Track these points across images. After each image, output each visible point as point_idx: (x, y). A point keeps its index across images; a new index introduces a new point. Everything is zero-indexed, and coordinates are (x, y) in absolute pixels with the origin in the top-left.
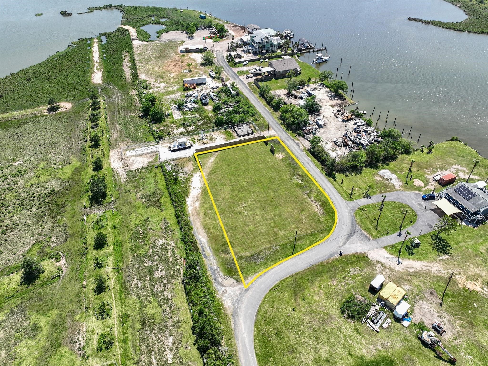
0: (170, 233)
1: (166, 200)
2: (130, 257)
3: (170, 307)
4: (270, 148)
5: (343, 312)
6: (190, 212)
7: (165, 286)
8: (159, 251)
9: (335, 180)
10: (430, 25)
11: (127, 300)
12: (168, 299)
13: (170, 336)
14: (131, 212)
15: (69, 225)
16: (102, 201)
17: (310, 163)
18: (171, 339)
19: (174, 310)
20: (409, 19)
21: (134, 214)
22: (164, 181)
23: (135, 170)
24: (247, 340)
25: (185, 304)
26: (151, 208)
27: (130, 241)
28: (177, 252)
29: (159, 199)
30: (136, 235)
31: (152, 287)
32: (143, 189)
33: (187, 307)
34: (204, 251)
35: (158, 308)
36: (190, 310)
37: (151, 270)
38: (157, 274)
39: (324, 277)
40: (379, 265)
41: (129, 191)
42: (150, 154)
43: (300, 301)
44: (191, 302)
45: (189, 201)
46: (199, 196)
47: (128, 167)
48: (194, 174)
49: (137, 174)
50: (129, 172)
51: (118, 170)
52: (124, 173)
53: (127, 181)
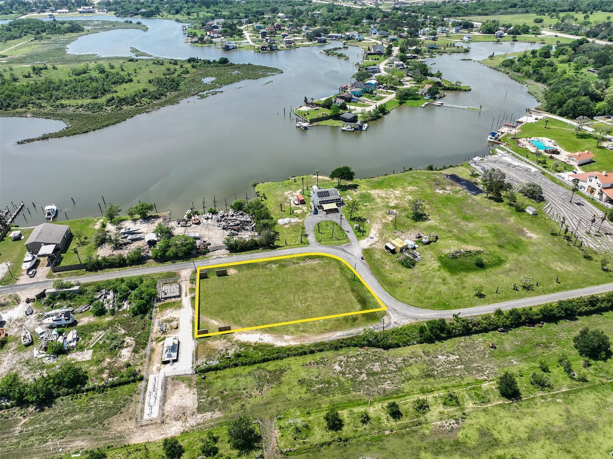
0: (326, 360)
1: (271, 366)
2: (354, 393)
3: (412, 358)
4: (216, 277)
5: (409, 267)
6: (298, 343)
7: (390, 363)
8: (348, 369)
9: (281, 247)
10: (50, 139)
11: (406, 391)
12: (404, 360)
13: (437, 358)
14: (285, 400)
16: (256, 435)
17: (253, 255)
18: (440, 357)
19: (414, 355)
20: (18, 143)
21: (289, 396)
22: (237, 368)
23: (200, 402)
24: (436, 314)
25: (408, 348)
26: (283, 379)
27: (331, 395)
28: (352, 353)
29: (270, 372)
30: (323, 392)
31: (391, 372)
32: (244, 389)
33: (411, 346)
35: (413, 366)
36: (413, 344)
37: (372, 374)
38: (377, 367)
39: (383, 271)
40: (374, 246)
41: (243, 405)
42: (169, 387)
43: (402, 285)
44: (406, 344)
45: (279, 344)
46: (275, 336)
47: (188, 412)
48: (235, 339)
49: (210, 399)
50: (200, 409)
51: (188, 425)
52: (199, 416)
53: (219, 410)
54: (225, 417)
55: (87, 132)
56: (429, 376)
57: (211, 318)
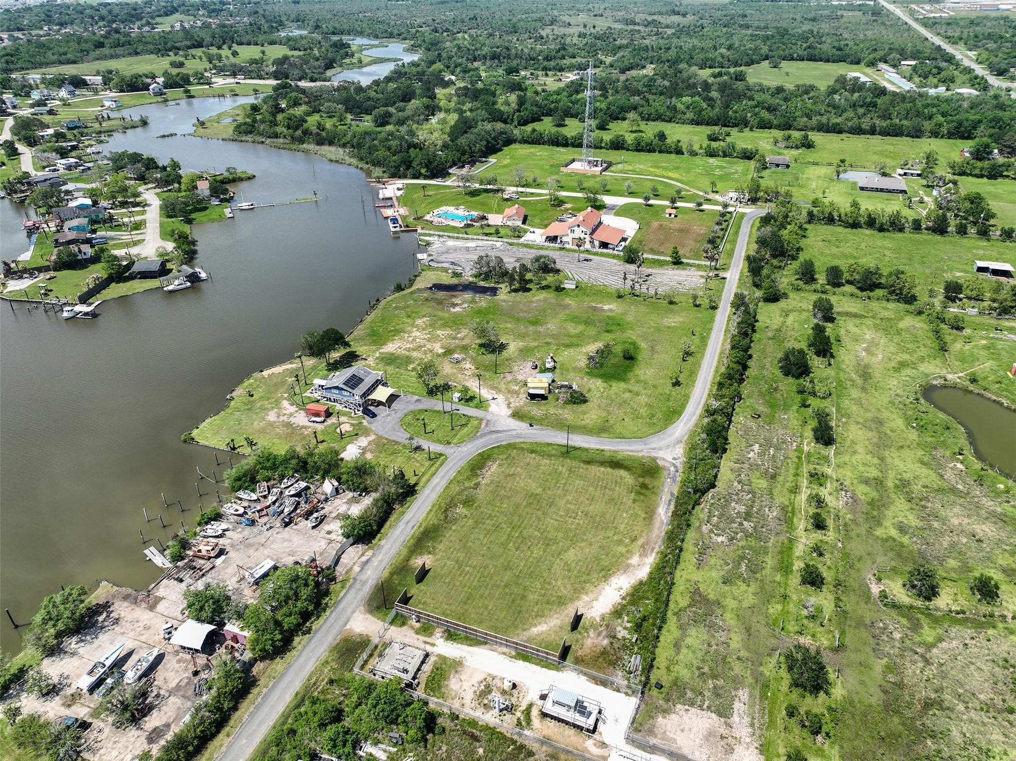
0: (701, 543)
1: (680, 599)
2: (770, 544)
3: (740, 475)
5: (585, 401)
6: (654, 555)
7: (738, 494)
8: (728, 531)
9: (417, 484)
11: (787, 503)
12: (739, 482)
13: (750, 458)
14: (750, 611)
18: (750, 456)
19: (736, 472)
21: (745, 604)
22: (662, 638)
23: (709, 708)
24: (682, 425)
25: (722, 470)
26: (712, 597)
27: (764, 565)
28: (703, 516)
29: (690, 606)
30: (754, 569)
31: (752, 500)
32: (709, 645)
33: (721, 467)
35: (753, 481)
36: (719, 463)
37: (748, 516)
39: (571, 422)
40: (512, 405)
41: (739, 658)
42: (653, 741)
43: (612, 422)
44: (715, 468)
45: (642, 574)
46: (622, 572)
47: (723, 730)
48: (598, 619)
49: (706, 693)
50: (724, 712)
51: (748, 740)
52: (736, 718)
53: (736, 689)
54: (752, 687)
56: (774, 477)
57: (525, 630)
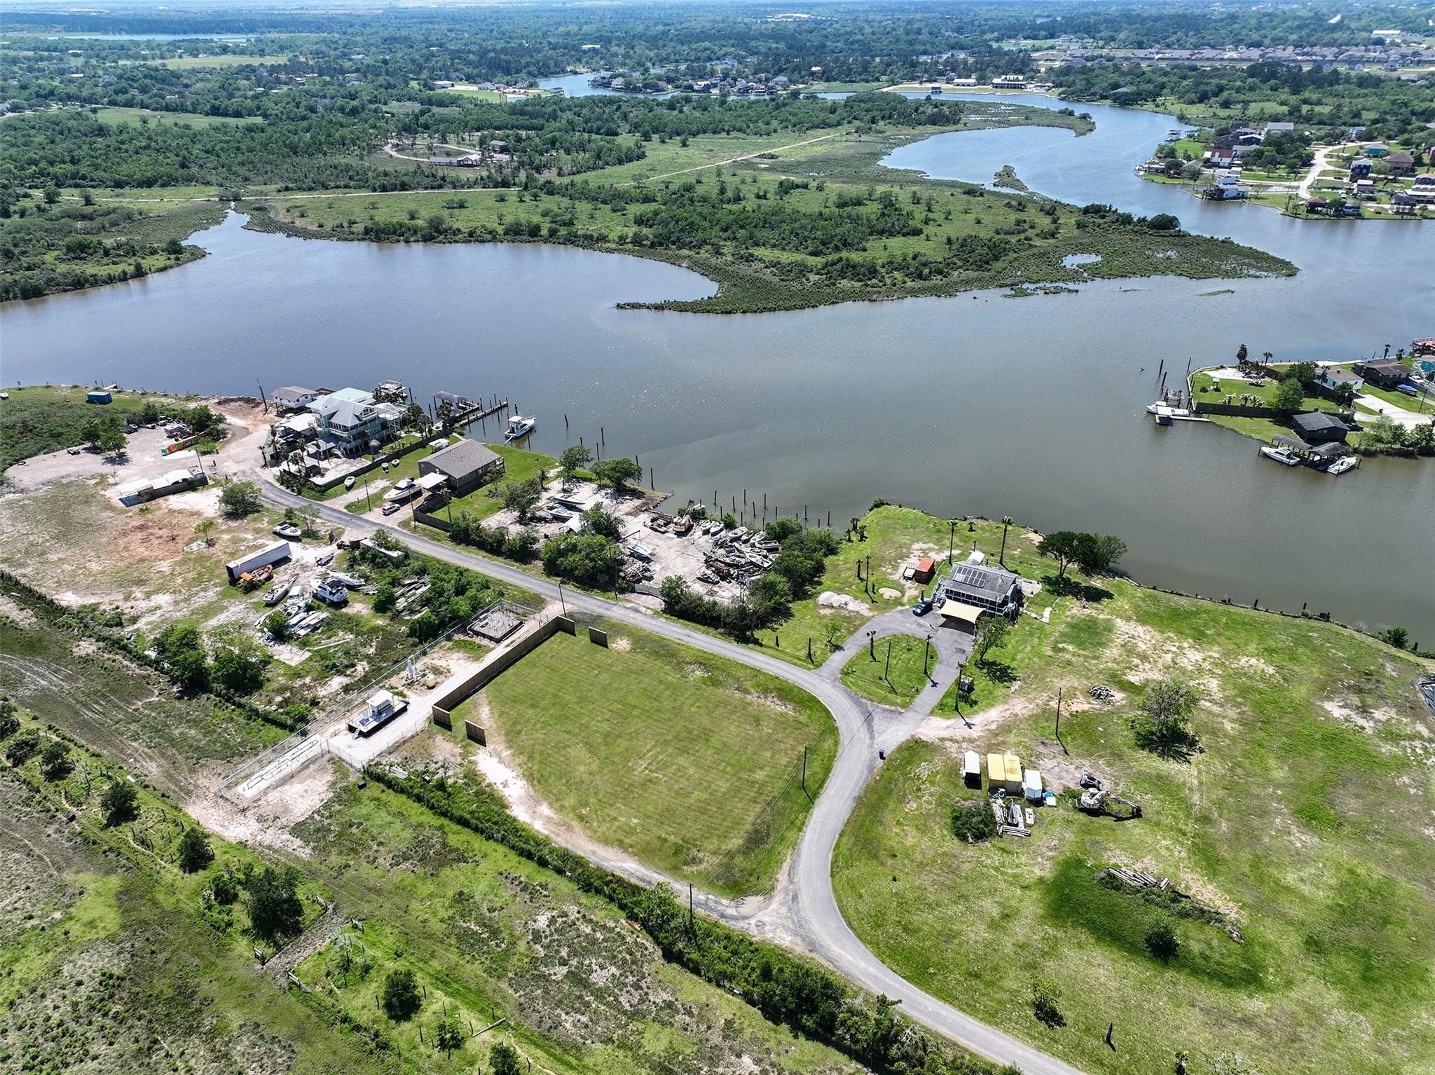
0: (545, 893)
1: (458, 837)
2: (504, 985)
3: (690, 1014)
4: (587, 639)
5: (963, 838)
6: (546, 832)
7: (637, 987)
8: (556, 937)
9: (761, 645)
10: (667, 312)
11: (589, 1061)
12: (670, 1005)
13: (739, 1056)
14: (403, 905)
15: (261, 1019)
16: (298, 922)
17: (691, 633)
18: (746, 1060)
19: (702, 1014)
20: (619, 306)
21: (415, 905)
22: (417, 804)
23: (311, 817)
24: (871, 970)
25: (712, 989)
26: (446, 872)
27: (468, 957)
28: (599, 916)
29: (444, 845)
30: (467, 941)
31: (617, 1006)
32: (380, 844)
33: (719, 991)
34: (649, 883)
35: (668, 1030)
36: (731, 991)
37: (578, 978)
38: (600, 977)
39: (892, 806)
40: (948, 744)
41: (347, 866)
42: (313, 767)
43: (890, 862)
44: (719, 980)
45: (520, 813)
46: (532, 793)
47: (284, 821)
48: (473, 758)
49: (326, 822)
50: (298, 830)
51: (259, 838)
52: (286, 836)
53: (314, 849)
54: (306, 864)
55: (730, 312)
57: (490, 702)
